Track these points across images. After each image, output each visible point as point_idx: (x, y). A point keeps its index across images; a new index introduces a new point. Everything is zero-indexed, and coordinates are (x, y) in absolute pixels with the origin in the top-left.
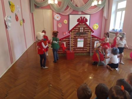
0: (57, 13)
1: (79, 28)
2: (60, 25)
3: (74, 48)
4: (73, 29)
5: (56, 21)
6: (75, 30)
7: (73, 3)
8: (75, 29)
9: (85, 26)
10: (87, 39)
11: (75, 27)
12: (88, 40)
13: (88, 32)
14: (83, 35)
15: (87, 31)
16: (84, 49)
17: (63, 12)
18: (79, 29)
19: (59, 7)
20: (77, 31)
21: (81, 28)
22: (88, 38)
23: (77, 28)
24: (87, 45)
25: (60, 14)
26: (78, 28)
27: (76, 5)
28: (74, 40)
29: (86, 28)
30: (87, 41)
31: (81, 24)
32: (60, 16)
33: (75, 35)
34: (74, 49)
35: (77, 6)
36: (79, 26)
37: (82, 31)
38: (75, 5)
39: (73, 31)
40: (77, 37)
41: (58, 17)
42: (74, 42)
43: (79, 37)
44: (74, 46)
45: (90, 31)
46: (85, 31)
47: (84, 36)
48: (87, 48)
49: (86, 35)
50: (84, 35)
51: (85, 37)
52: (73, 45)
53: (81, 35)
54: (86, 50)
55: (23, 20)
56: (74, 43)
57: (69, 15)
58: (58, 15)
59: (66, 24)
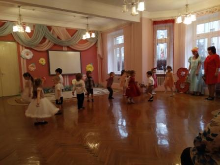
5: (25, 61)
17: (37, 46)
19: (30, 39)
27: (58, 37)
32: (31, 52)
35: (60, 39)
41: (27, 55)
58: (28, 50)
59: (44, 66)
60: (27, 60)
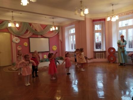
32: (19, 39)
35: (37, 31)
59: (26, 47)
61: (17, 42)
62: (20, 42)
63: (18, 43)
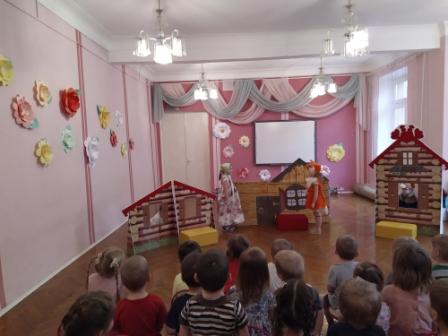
0: (222, 121)
1: (400, 154)
2: (229, 150)
3: (387, 207)
4: (382, 156)
5: (218, 141)
6: (388, 159)
7: (263, 93)
8: (387, 156)
9: (418, 149)
10: (430, 186)
11: (387, 151)
12: (432, 189)
13: (430, 164)
14: (413, 174)
15: (425, 161)
16: (422, 216)
17: (236, 117)
18: (400, 158)
19: (226, 106)
20: (393, 161)
21: (405, 155)
22: (434, 183)
23: (392, 155)
24: (430, 204)
25: (227, 122)
26: (395, 155)
27: (273, 98)
28: (386, 187)
29: (420, 155)
30: (430, 192)
31: (403, 143)
32: (228, 127)
33: (388, 173)
34: (387, 210)
35: (277, 101)
36: (398, 149)
37: (411, 162)
38: (268, 98)
39: (382, 161)
40: (396, 179)
41: (223, 131)
42: (386, 193)
43: (402, 179)
44: (387, 201)
45: (435, 162)
46: (420, 161)
47: (419, 177)
48: (430, 214)
49: (423, 174)
50: (417, 174)
51: (422, 180)
52: (386, 198)
53: (408, 174)
54: (430, 220)
55: (130, 143)
56: (387, 196)
57: (253, 124)
58: (224, 124)
59: (246, 148)
60: (222, 139)
61: (224, 136)
62: (230, 134)
63: (227, 139)
